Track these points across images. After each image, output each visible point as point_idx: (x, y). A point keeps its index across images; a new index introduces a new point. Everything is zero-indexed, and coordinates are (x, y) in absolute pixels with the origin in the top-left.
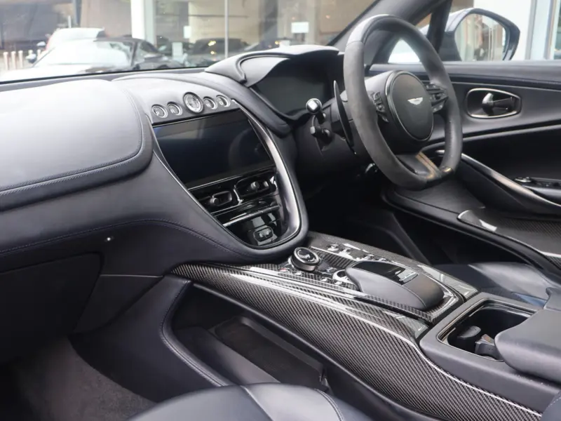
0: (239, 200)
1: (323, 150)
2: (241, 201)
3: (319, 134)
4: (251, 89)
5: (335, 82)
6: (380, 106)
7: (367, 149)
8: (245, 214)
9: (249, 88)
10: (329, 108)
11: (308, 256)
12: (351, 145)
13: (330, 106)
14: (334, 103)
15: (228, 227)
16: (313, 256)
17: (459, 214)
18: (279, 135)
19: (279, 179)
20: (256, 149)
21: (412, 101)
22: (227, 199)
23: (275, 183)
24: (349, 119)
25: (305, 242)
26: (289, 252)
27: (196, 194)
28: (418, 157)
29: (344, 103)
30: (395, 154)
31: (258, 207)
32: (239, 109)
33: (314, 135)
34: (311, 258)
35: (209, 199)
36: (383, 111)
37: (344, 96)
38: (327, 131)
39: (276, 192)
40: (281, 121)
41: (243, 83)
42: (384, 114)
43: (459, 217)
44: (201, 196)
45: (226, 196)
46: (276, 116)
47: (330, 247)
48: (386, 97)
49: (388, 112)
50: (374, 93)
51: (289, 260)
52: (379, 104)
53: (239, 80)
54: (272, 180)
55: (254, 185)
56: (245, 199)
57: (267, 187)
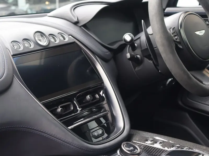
0: (78, 109)
1: (136, 70)
2: (80, 109)
3: (133, 58)
4: (82, 27)
5: (143, 21)
6: (176, 37)
7: (169, 68)
8: (83, 119)
9: (80, 27)
10: (139, 40)
11: (132, 148)
12: (156, 65)
13: (139, 38)
14: (142, 36)
15: (72, 129)
16: (135, 148)
18: (104, 60)
19: (106, 92)
20: (88, 71)
21: (198, 33)
22: (70, 108)
23: (104, 95)
24: (154, 46)
25: (129, 138)
26: (118, 146)
27: (47, 106)
28: (204, 72)
29: (150, 36)
30: (189, 71)
31: (92, 113)
32: (75, 42)
33: (129, 59)
34: (134, 150)
35: (56, 109)
36: (178, 40)
37: (150, 30)
38: (138, 56)
39: (105, 102)
40: (105, 50)
41: (76, 23)
42: (179, 43)
44: (50, 107)
45: (68, 106)
46: (101, 46)
47: (147, 140)
48: (179, 31)
49: (182, 41)
50: (171, 28)
51: (118, 152)
52: (175, 36)
53: (74, 21)
54: (101, 93)
55: (88, 97)
56: (83, 108)
57: (98, 98)
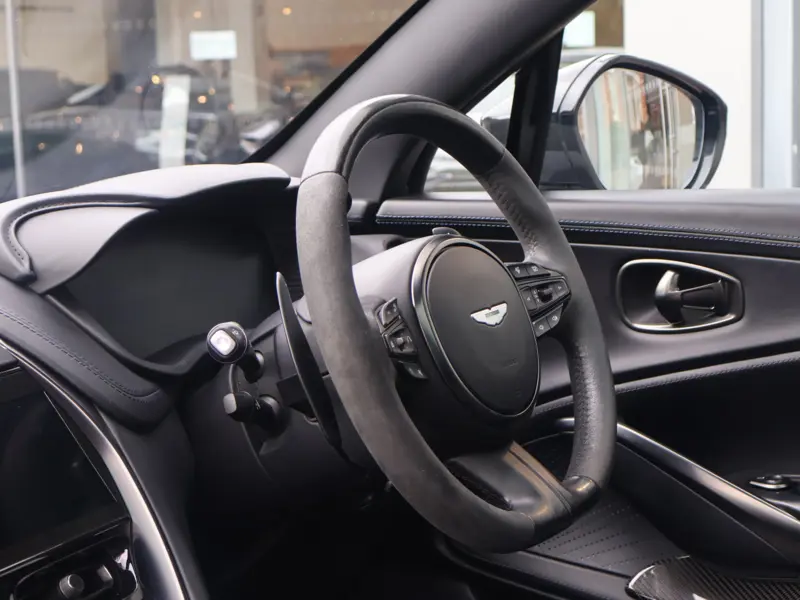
1: (262, 452)
3: (245, 411)
4: (50, 297)
5: (278, 274)
6: (400, 340)
9: (43, 296)
10: (270, 340)
12: (336, 442)
13: (273, 332)
17: (630, 578)
18: (135, 426)
20: (75, 464)
21: (480, 316)
23: (131, 568)
24: (322, 371)
28: (508, 458)
29: (305, 328)
32: (16, 363)
33: (234, 415)
36: (408, 350)
37: (301, 307)
38: (270, 401)
39: (136, 596)
40: (142, 385)
41: (26, 283)
42: (413, 358)
43: (631, 586)
46: (129, 372)
48: (414, 310)
49: (422, 351)
50: (385, 302)
52: (397, 334)
53: (16, 275)
54: (123, 559)
55: (66, 583)
57: (108, 582)
